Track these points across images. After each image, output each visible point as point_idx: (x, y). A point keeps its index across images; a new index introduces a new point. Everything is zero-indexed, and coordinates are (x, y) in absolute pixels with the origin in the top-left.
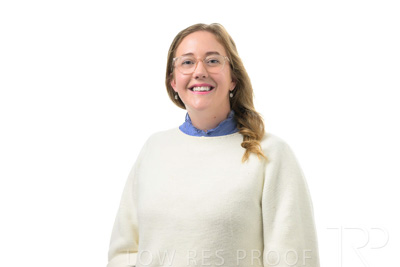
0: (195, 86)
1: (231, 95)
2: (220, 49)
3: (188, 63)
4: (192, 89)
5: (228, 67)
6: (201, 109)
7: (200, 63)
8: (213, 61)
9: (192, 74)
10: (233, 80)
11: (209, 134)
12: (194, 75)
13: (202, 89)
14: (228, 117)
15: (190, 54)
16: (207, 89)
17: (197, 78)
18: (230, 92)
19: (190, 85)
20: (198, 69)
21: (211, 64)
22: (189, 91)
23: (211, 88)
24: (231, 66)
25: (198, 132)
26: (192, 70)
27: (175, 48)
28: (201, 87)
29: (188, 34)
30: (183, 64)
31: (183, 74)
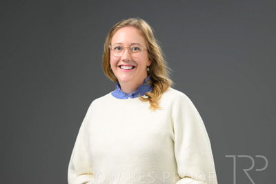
0: (122, 66)
1: (148, 69)
2: (139, 40)
3: (119, 48)
4: (120, 66)
5: (146, 52)
6: (126, 81)
7: (126, 51)
8: (136, 49)
9: (121, 57)
10: (150, 59)
11: (133, 96)
12: (122, 59)
13: (127, 68)
14: (144, 82)
15: (120, 43)
16: (130, 68)
17: (124, 61)
18: (148, 67)
19: (120, 64)
20: (124, 55)
21: (134, 51)
22: (118, 68)
23: (134, 67)
24: (148, 51)
26: (121, 54)
27: (111, 36)
28: (126, 66)
29: (120, 28)
30: (115, 48)
31: (115, 56)
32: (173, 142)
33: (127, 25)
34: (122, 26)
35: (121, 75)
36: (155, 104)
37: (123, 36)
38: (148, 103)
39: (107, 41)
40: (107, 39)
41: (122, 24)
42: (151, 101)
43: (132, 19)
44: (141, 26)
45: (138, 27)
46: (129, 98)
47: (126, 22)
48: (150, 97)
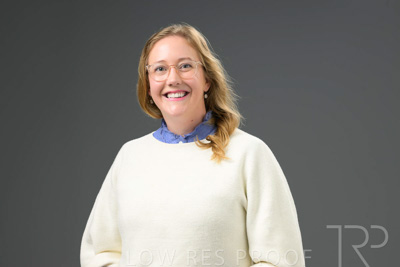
0: (170, 93)
1: (206, 96)
2: (190, 54)
3: (161, 69)
4: (166, 95)
5: (201, 70)
6: (177, 115)
7: (173, 70)
8: (185, 66)
9: (165, 81)
10: (207, 81)
11: (187, 139)
12: (168, 83)
14: (203, 120)
15: (162, 61)
16: (182, 95)
17: (170, 85)
18: (205, 93)
19: (165, 91)
20: (171, 77)
21: (183, 69)
22: (164, 98)
23: (186, 93)
24: (204, 68)
25: (176, 138)
26: (165, 77)
27: (147, 54)
28: (175, 93)
29: (159, 40)
30: (156, 70)
31: (156, 81)
32: (245, 212)
33: (169, 33)
34: (162, 37)
35: (169, 107)
36: (220, 153)
37: (165, 50)
38: (209, 152)
39: (141, 62)
40: (142, 58)
41: (161, 33)
42: (214, 148)
43: (175, 26)
44: (189, 32)
45: (185, 35)
46: (181, 142)
47: (166, 30)
48: (212, 142)
